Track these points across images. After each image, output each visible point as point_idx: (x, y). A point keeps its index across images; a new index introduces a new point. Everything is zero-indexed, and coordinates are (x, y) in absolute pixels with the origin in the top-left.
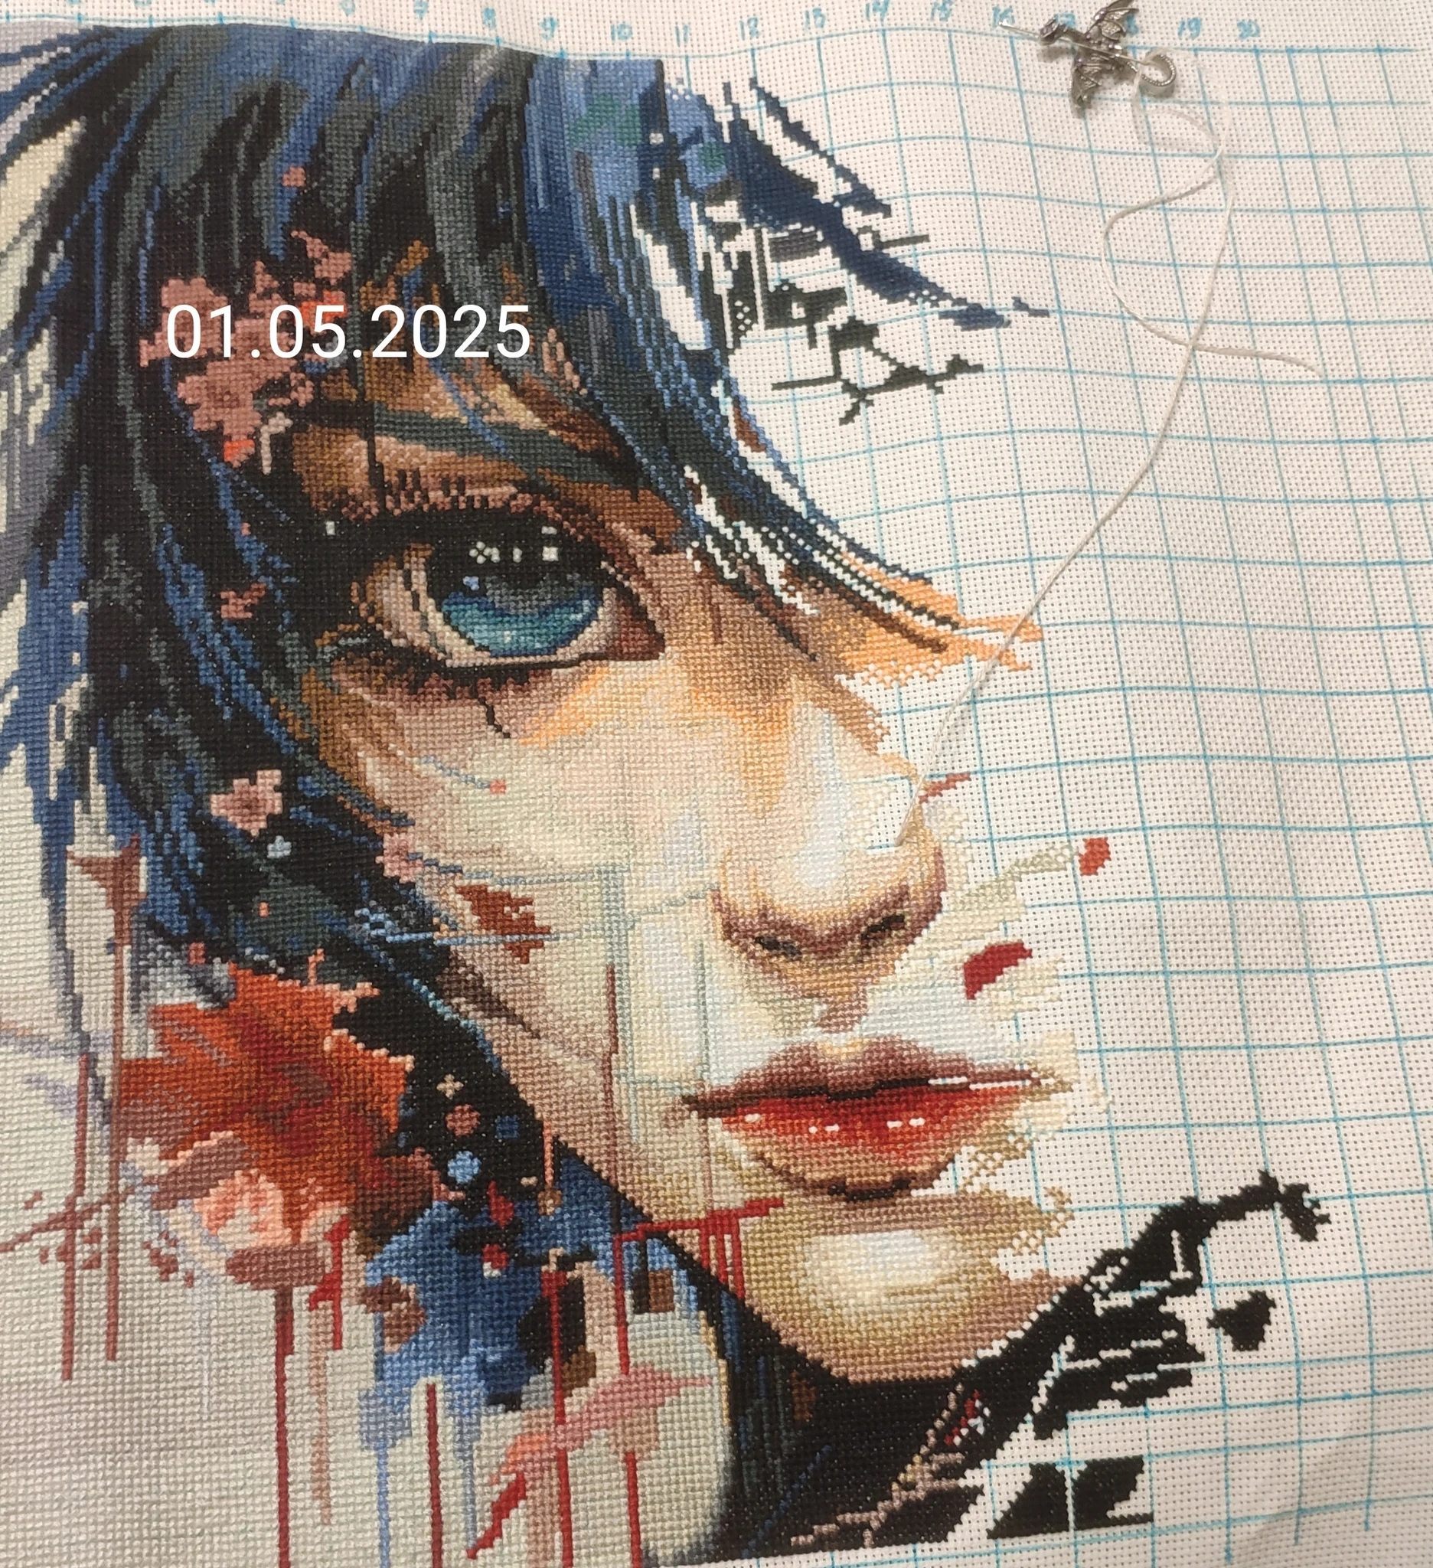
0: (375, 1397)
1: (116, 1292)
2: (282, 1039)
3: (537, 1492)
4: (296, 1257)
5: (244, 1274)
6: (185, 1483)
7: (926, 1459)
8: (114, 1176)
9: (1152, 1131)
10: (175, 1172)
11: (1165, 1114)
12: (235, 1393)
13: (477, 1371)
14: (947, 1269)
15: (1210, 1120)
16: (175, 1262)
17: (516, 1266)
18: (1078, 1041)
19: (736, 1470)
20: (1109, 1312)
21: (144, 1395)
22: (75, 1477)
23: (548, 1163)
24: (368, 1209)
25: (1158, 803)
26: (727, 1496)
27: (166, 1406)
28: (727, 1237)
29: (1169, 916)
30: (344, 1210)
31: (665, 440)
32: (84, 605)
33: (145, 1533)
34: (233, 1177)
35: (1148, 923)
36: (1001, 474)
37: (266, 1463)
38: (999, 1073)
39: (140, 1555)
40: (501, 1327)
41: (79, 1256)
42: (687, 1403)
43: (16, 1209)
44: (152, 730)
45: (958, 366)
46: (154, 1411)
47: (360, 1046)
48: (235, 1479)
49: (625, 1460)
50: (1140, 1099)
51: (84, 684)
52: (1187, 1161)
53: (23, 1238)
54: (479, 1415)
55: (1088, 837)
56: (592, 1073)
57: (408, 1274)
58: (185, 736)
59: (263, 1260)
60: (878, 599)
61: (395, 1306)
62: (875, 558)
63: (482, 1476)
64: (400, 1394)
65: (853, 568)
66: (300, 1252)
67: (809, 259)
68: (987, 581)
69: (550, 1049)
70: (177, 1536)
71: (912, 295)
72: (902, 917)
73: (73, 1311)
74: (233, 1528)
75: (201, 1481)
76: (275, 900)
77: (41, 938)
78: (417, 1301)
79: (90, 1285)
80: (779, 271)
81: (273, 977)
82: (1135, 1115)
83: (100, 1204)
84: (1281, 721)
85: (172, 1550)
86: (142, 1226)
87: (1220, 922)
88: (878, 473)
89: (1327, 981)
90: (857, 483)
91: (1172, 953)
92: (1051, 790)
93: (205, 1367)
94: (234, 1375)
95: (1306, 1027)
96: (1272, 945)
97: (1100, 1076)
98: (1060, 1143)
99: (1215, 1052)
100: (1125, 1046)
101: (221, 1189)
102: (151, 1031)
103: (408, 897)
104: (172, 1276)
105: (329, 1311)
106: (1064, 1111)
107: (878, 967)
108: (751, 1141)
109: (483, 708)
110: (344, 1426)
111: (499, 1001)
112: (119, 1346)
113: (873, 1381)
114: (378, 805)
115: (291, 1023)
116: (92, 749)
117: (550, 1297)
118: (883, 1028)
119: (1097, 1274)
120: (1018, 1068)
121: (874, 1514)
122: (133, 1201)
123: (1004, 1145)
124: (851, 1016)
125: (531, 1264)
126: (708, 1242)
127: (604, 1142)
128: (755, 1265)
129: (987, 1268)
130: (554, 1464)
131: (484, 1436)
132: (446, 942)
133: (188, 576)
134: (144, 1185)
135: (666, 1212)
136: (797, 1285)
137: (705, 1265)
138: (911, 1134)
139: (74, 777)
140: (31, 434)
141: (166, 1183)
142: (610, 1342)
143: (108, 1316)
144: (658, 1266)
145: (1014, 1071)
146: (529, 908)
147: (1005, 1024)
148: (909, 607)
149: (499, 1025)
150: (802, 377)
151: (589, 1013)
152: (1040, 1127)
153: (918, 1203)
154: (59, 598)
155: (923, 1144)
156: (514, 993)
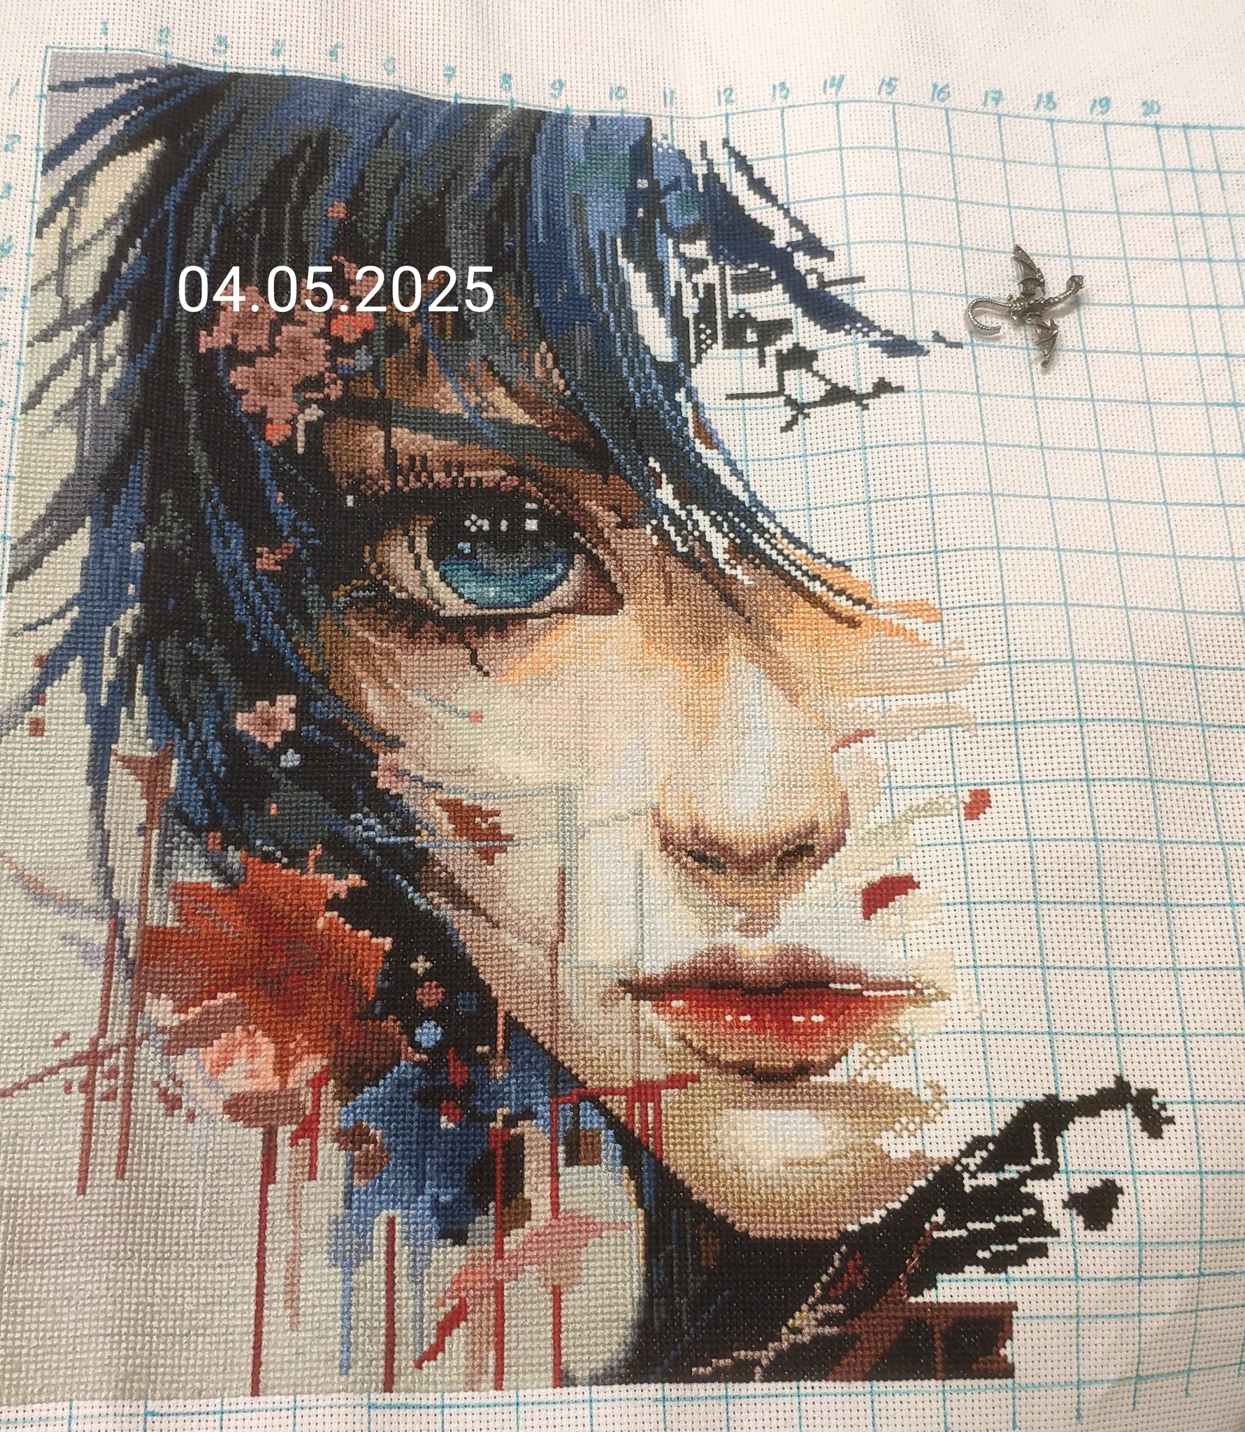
0: (343, 1222)
1: (128, 1122)
2: (283, 917)
3: (477, 1316)
4: (282, 1100)
5: (238, 1114)
6: (176, 1289)
7: (812, 1308)
8: (133, 1024)
9: (1019, 1037)
10: (185, 1024)
11: (1031, 1023)
12: (224, 1215)
13: (431, 1208)
14: (838, 1145)
15: (1072, 1030)
16: (180, 1100)
17: (467, 1121)
18: (957, 958)
19: (648, 1304)
20: (976, 1189)
21: (146, 1211)
22: (82, 1279)
23: (500, 1035)
24: (346, 1062)
25: (1035, 761)
26: (639, 1327)
27: (164, 1223)
28: (650, 1105)
29: (1041, 855)
30: (325, 1062)
31: (634, 436)
32: (141, 545)
33: (139, 1330)
34: (234, 1031)
35: (1021, 860)
36: (915, 479)
37: (247, 1277)
38: (887, 983)
39: (134, 1349)
40: (453, 1173)
41: (98, 1089)
42: (608, 1245)
43: (46, 1046)
44: (191, 655)
45: (882, 387)
46: (153, 1226)
47: (348, 927)
48: (220, 1289)
49: (553, 1293)
50: (1009, 1009)
51: (137, 612)
52: (1050, 1064)
53: (52, 1071)
54: (430, 1247)
55: (972, 788)
56: (541, 959)
57: (375, 1120)
58: (217, 662)
59: (254, 1102)
60: (805, 579)
61: (364, 1146)
62: (805, 546)
63: (430, 1299)
64: (365, 1222)
65: (786, 552)
66: (286, 1096)
67: (763, 293)
68: (897, 570)
69: (507, 938)
70: (167, 1335)
71: (847, 327)
72: (813, 847)
73: (90, 1136)
74: (216, 1330)
75: (190, 1289)
76: (284, 802)
77: (84, 818)
78: (382, 1144)
79: (107, 1114)
80: (738, 302)
81: (278, 865)
82: (1004, 1023)
83: (119, 1046)
84: (1153, 689)
85: (162, 1347)
86: (154, 1067)
87: (1088, 860)
88: (810, 474)
89: (1183, 915)
90: (793, 482)
91: (1043, 886)
92: (942, 748)
93: (201, 1190)
94: (224, 1200)
95: (1162, 953)
96: (1135, 881)
97: (974, 988)
98: (938, 1043)
99: (1078, 972)
100: (997, 963)
101: (223, 1041)
102: (171, 904)
103: (396, 806)
104: (176, 1112)
105: (308, 1147)
106: (942, 1016)
107: (790, 886)
108: (675, 1024)
109: (467, 651)
110: (314, 1246)
111: (466, 896)
112: (128, 1167)
113: (770, 1238)
114: (376, 729)
115: (291, 905)
116: (140, 666)
117: (495, 1149)
118: (792, 937)
119: (967, 1157)
120: (904, 979)
121: (764, 1353)
122: (148, 1047)
123: (890, 1044)
124: (766, 924)
125: (481, 1121)
126: (633, 1107)
127: (548, 1018)
128: (673, 1131)
129: (871, 1147)
130: (492, 1293)
131: (434, 1264)
132: (425, 845)
133: (230, 531)
134: (157, 1033)
135: (598, 1080)
136: (708, 1150)
137: (630, 1127)
138: (812, 1028)
139: (122, 688)
140: (103, 396)
141: (176, 1033)
142: (544, 1190)
143: (120, 1142)
144: (589, 1125)
145: (900, 982)
146: (496, 819)
147: (894, 942)
148: (830, 588)
149: (465, 915)
150: (752, 391)
151: (541, 908)
152: (922, 1030)
153: (815, 1087)
154: (120, 537)
155: (822, 1037)
156: (480, 889)
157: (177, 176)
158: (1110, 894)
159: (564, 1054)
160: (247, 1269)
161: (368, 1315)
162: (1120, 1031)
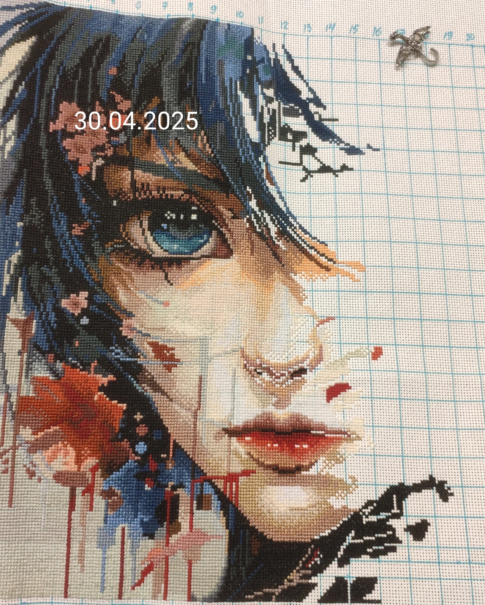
0: (103, 529)
1: (13, 482)
2: (80, 394)
3: (157, 569)
4: (78, 476)
5: (59, 480)
6: (33, 553)
7: (298, 572)
8: (15, 439)
9: (390, 458)
10: (37, 440)
11: (395, 452)
12: (53, 522)
13: (140, 524)
14: (312, 502)
15: (412, 455)
16: (35, 473)
17: (156, 487)
18: (365, 422)
19: (228, 569)
20: (368, 523)
21: (21, 520)
23: (171, 450)
24: (106, 461)
25: (402, 336)
26: (224, 579)
27: (28, 525)
28: (234, 484)
29: (402, 378)
30: (97, 461)
31: (241, 175)
32: (22, 224)
33: (18, 570)
34: (58, 444)
35: (394, 380)
36: (356, 209)
37: (62, 549)
38: (336, 431)
40: (150, 509)
42: (213, 545)
44: (42, 273)
45: (344, 168)
46: (24, 526)
47: (108, 399)
48: (51, 553)
49: (188, 563)
50: (386, 445)
51: (19, 254)
52: (402, 469)
54: (140, 539)
55: (375, 346)
56: (190, 417)
57: (118, 486)
58: (55, 277)
59: (66, 475)
60: (308, 248)
61: (113, 497)
62: (308, 233)
63: (139, 561)
64: (112, 530)
66: (80, 474)
68: (347, 247)
69: (176, 407)
71: (331, 140)
72: (306, 369)
74: (49, 570)
75: (39, 552)
76: (82, 340)
78: (121, 496)
79: (4, 479)
80: (285, 120)
81: (78, 370)
82: (384, 451)
84: (453, 306)
85: (27, 576)
86: (24, 459)
87: (422, 381)
88: (312, 202)
89: (461, 405)
90: (305, 204)
91: (403, 392)
92: (363, 327)
93: (43, 512)
94: (53, 516)
95: (452, 422)
96: (441, 391)
97: (372, 436)
98: (355, 459)
99: (416, 430)
100: (382, 425)
101: (53, 448)
102: (32, 386)
103: (129, 344)
104: (33, 478)
105: (89, 497)
106: (358, 447)
107: (296, 387)
108: (246, 447)
109: (164, 273)
110: (91, 539)
111: (159, 386)
112: (13, 502)
113: (281, 542)
114: (122, 309)
115: (83, 388)
116: (20, 278)
117: (167, 500)
118: (296, 410)
119: (365, 509)
120: (343, 430)
121: (277, 590)
122: (21, 449)
123: (335, 458)
124: (285, 404)
125: (162, 487)
126: (226, 484)
127: (192, 444)
128: (243, 495)
129: (326, 503)
130: (164, 560)
131: (141, 547)
132: (141, 362)
133: (61, 217)
134: (25, 443)
135: (212, 473)
136: (258, 503)
137: (225, 493)
138: (303, 450)
139: (12, 288)
140: (6, 154)
141: (33, 444)
142: (187, 519)
143: (10, 491)
144: (207, 492)
145: (342, 431)
146: (173, 351)
147: (340, 413)
148: (318, 253)
149: (158, 395)
150: (289, 161)
151: (191, 394)
152: (349, 453)
153: (303, 476)
154: (13, 220)
155: (307, 454)
156: (165, 383)
157: (42, 53)
158: (431, 396)
159: (198, 460)
160: (63, 545)
161: (112, 568)
162: (432, 456)
